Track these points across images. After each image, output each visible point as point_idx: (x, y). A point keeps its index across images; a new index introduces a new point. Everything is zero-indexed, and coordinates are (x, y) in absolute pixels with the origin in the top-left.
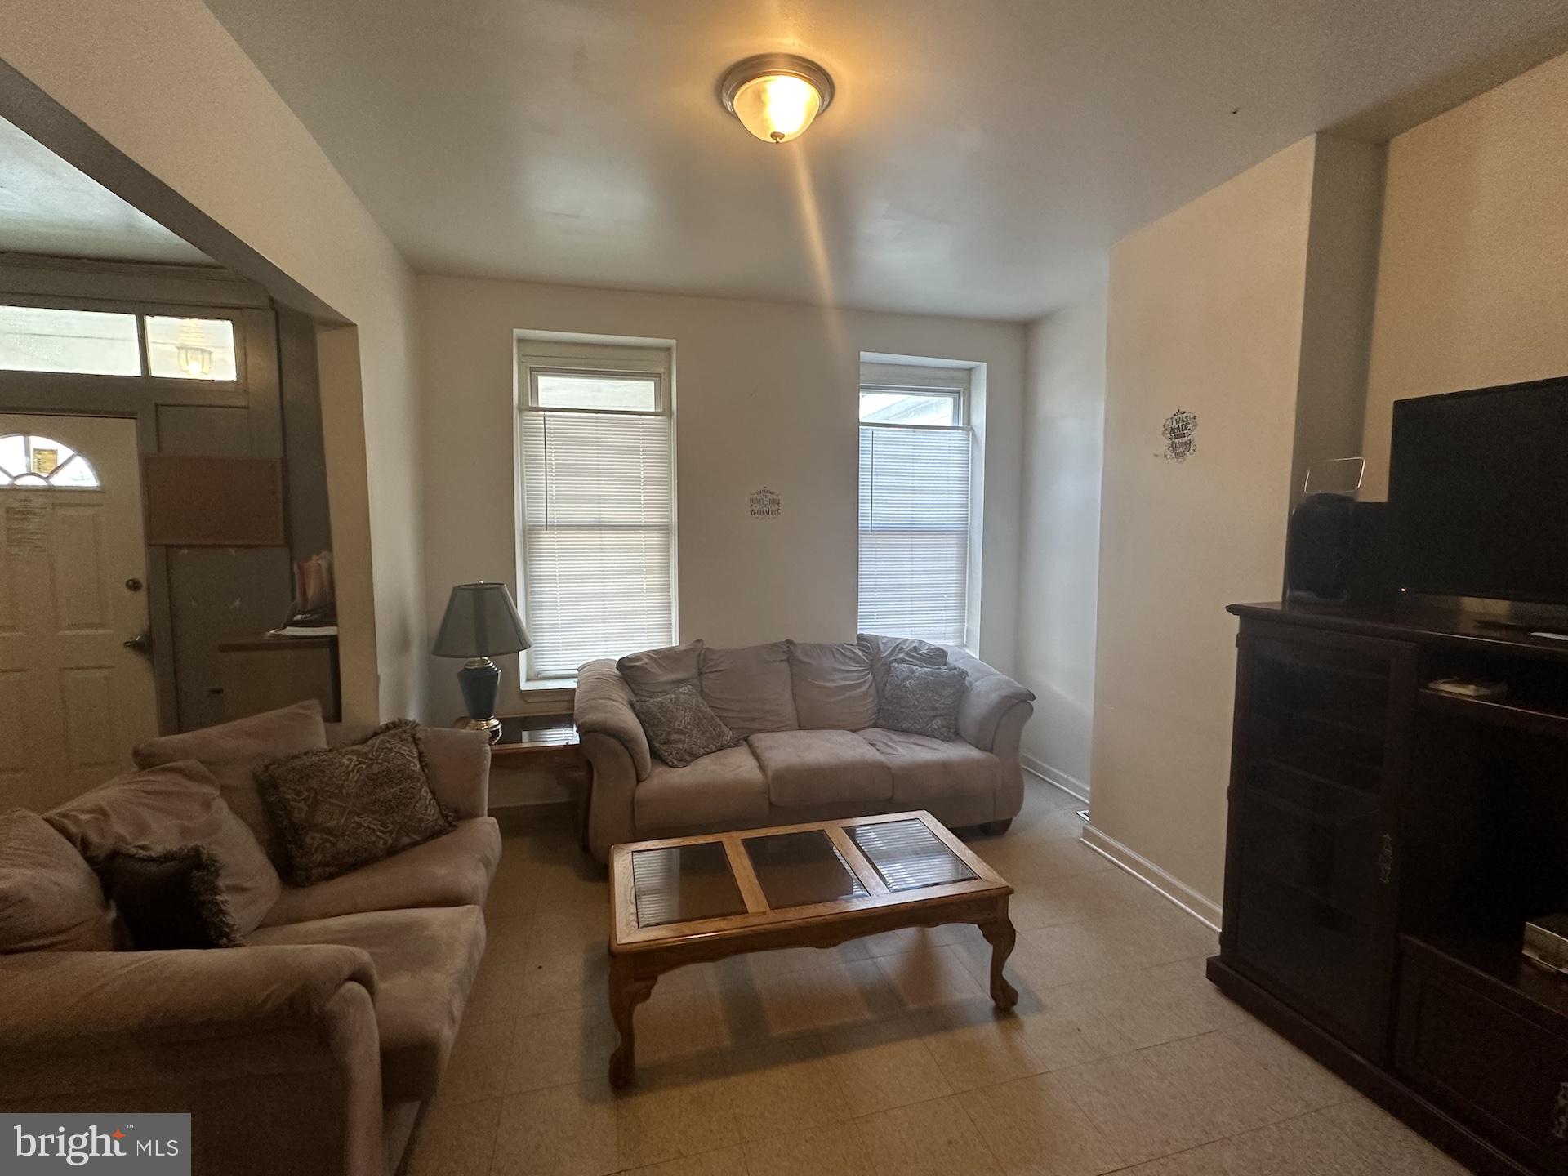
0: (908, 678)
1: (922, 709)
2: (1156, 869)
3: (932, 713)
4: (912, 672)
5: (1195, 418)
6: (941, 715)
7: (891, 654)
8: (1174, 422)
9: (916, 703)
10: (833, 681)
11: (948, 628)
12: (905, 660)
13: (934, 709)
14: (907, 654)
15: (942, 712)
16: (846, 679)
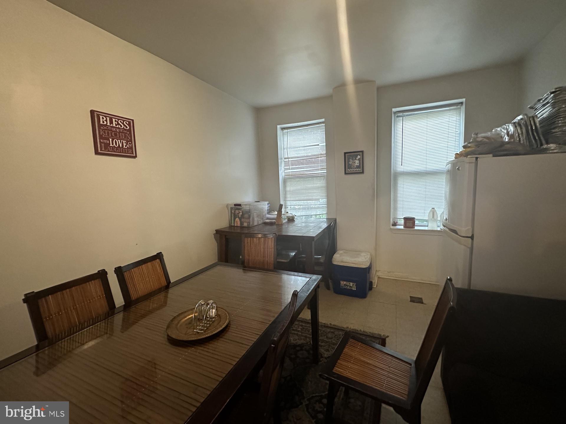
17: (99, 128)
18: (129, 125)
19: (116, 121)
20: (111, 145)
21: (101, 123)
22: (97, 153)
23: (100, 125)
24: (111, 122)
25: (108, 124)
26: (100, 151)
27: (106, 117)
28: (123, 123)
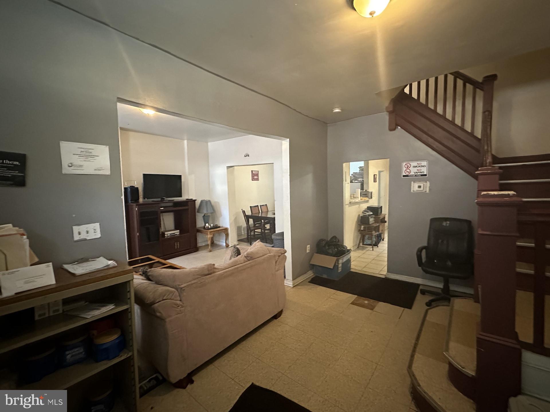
17: (253, 174)
18: (258, 173)
19: (256, 172)
20: (255, 178)
22: (252, 180)
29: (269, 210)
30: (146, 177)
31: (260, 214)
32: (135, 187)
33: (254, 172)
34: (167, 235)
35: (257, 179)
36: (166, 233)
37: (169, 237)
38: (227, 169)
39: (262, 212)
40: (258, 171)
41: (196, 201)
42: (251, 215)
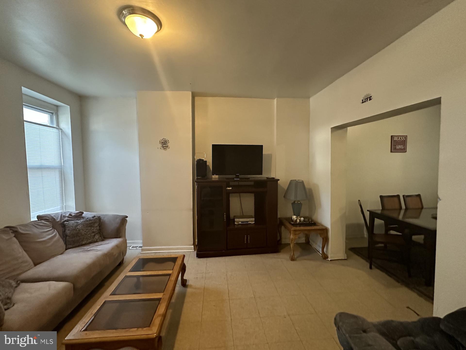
0: (77, 226)
1: (89, 234)
2: (167, 247)
3: (93, 234)
4: (77, 223)
5: (168, 141)
6: (97, 233)
7: (61, 219)
8: (163, 141)
9: (85, 233)
10: (44, 237)
11: (58, 207)
12: (70, 220)
13: (93, 232)
14: (68, 217)
15: (97, 232)
16: (49, 235)
17: (394, 142)
18: (405, 138)
19: (400, 138)
20: (397, 148)
21: (395, 140)
22: (391, 152)
23: (394, 141)
24: (398, 139)
25: (397, 140)
26: (393, 151)
27: (396, 137)
28: (402, 138)
29: (424, 206)
30: (216, 148)
31: (402, 212)
32: (204, 160)
33: (396, 139)
34: (238, 222)
35: (404, 150)
36: (236, 220)
37: (240, 225)
38: (332, 132)
39: (406, 209)
40: (406, 137)
41: (278, 182)
42: (379, 212)
